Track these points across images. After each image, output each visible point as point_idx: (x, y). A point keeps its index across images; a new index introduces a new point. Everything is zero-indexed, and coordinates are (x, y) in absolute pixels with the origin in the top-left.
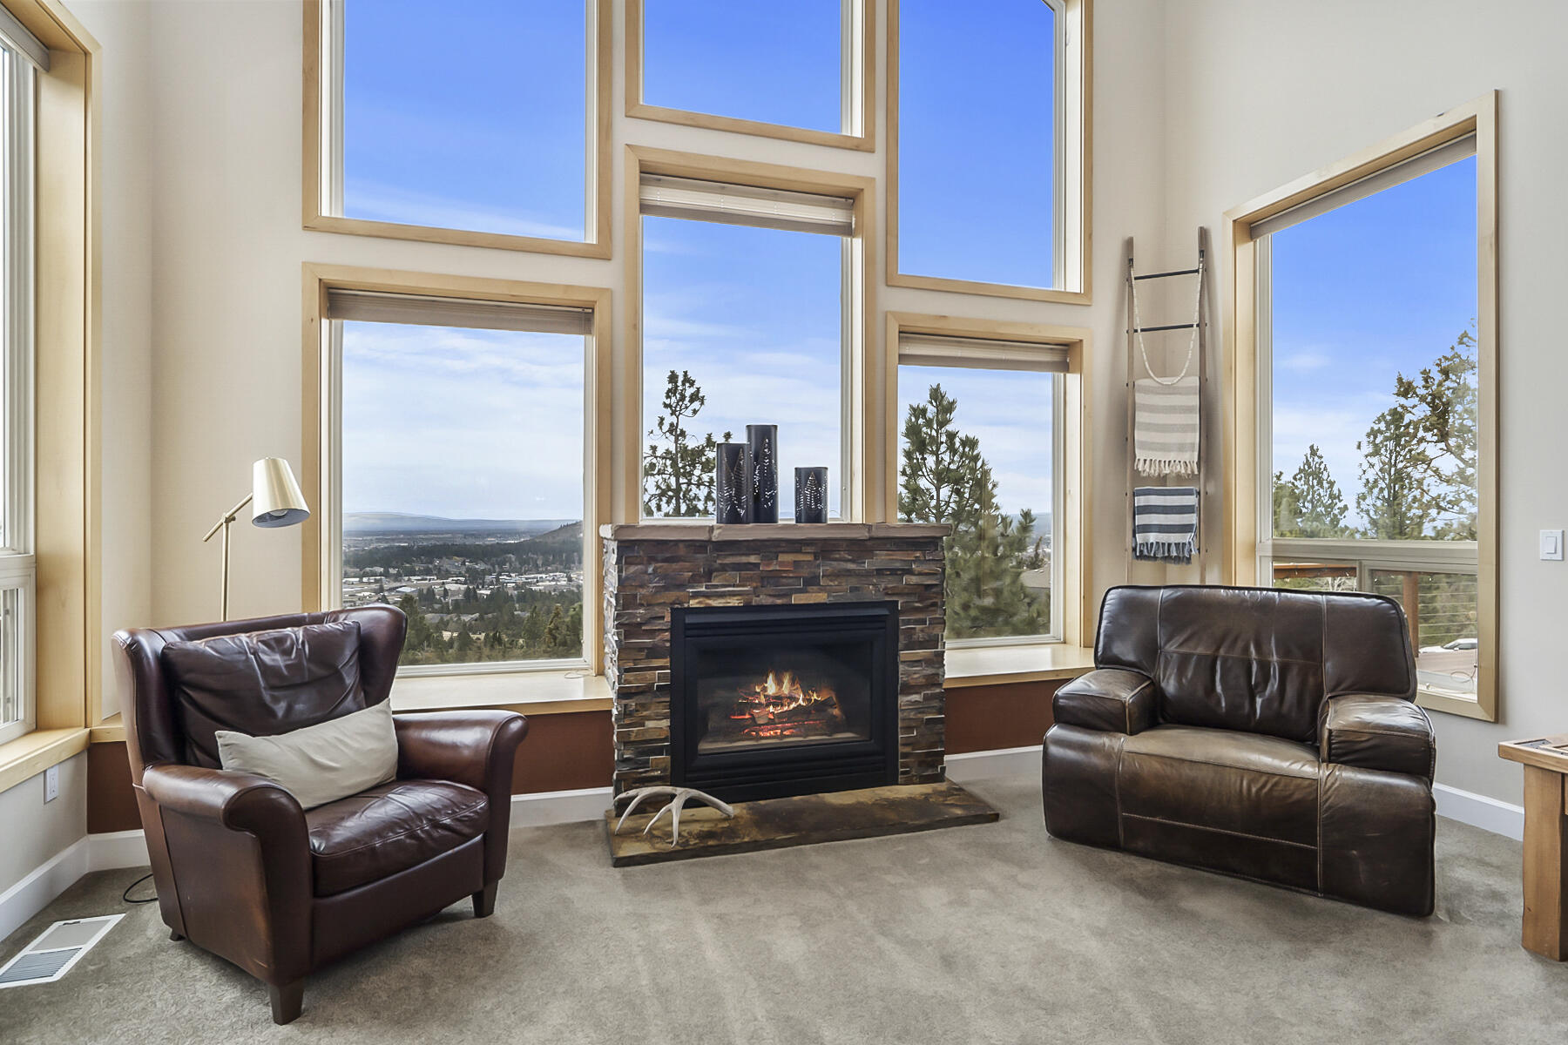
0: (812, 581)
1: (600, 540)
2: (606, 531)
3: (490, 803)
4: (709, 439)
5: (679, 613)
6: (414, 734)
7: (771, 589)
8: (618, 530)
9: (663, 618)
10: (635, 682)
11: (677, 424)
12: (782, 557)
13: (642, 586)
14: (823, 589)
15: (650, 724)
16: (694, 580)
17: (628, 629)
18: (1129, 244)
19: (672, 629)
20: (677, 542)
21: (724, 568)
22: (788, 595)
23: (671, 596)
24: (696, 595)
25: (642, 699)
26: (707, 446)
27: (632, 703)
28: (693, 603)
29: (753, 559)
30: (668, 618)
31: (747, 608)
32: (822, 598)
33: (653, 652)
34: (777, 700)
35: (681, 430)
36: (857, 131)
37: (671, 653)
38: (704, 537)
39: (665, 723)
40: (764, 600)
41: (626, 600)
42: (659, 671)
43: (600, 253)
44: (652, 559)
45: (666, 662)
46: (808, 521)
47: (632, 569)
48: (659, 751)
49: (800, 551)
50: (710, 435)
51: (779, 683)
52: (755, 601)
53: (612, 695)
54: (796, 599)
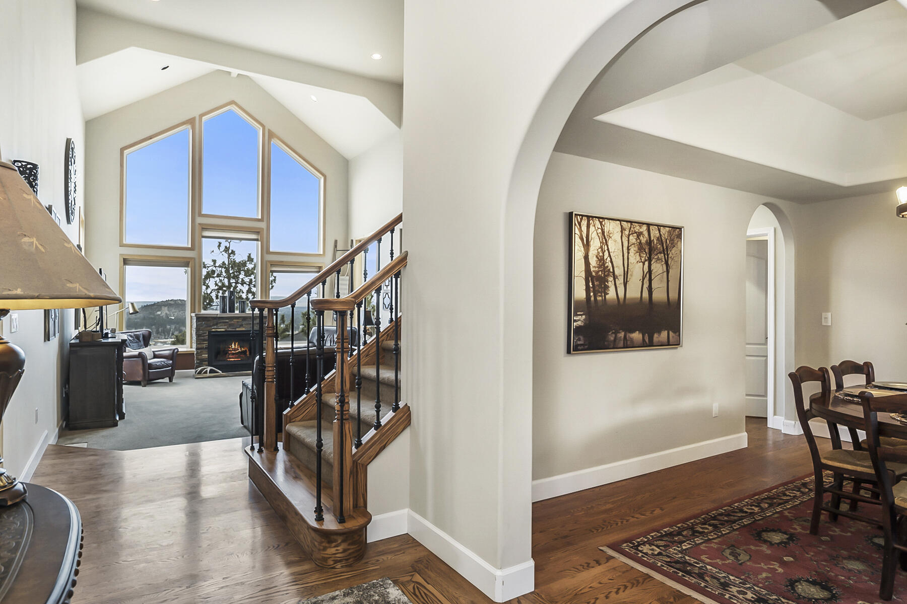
0: (241, 326)
1: (191, 316)
2: (193, 315)
3: (173, 362)
4: (249, 257)
5: (210, 332)
6: (156, 353)
7: (232, 327)
8: (196, 315)
9: (206, 333)
10: (200, 346)
11: (229, 247)
12: (234, 320)
13: (202, 326)
14: (244, 327)
15: (203, 355)
16: (214, 325)
17: (198, 335)
18: (336, 242)
19: (209, 336)
20: (209, 317)
21: (220, 323)
22: (236, 328)
23: (208, 328)
24: (214, 328)
25: (201, 350)
26: (248, 261)
27: (199, 351)
28: (213, 330)
29: (227, 321)
30: (207, 333)
31: (226, 331)
32: (244, 329)
33: (204, 340)
34: (235, 350)
35: (232, 251)
36: (260, 217)
37: (208, 340)
38: (216, 316)
39: (207, 355)
40: (230, 329)
41: (198, 329)
42: (205, 344)
43: (192, 249)
44: (204, 321)
45: (207, 342)
46: (241, 312)
47: (199, 323)
48: (205, 361)
49: (238, 319)
50: (250, 254)
51: (235, 345)
52: (228, 330)
53: (195, 350)
54: (237, 329)
